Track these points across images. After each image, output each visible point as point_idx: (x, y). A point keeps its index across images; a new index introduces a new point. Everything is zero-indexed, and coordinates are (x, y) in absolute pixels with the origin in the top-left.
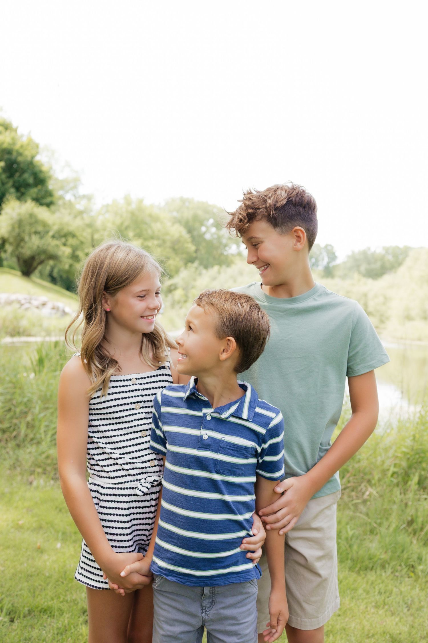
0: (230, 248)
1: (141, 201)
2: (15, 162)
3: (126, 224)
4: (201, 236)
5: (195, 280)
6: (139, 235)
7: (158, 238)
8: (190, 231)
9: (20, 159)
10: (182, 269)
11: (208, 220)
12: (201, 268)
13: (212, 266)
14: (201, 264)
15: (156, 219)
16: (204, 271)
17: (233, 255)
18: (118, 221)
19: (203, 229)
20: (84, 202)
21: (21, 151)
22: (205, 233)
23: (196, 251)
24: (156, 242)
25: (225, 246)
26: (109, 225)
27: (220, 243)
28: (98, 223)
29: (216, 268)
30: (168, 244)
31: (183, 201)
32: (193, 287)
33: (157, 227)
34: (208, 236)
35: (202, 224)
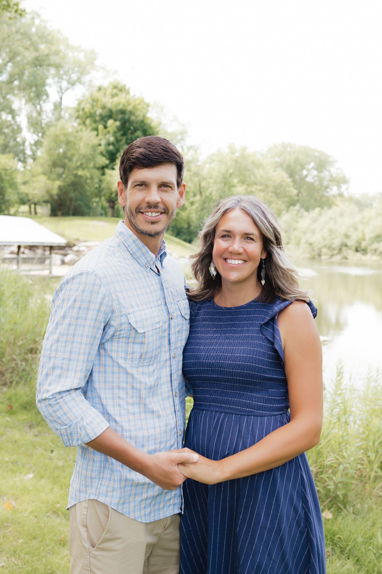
0: (331, 189)
1: (244, 149)
2: (128, 121)
3: (231, 171)
4: (303, 179)
5: (297, 222)
6: (242, 182)
7: (261, 184)
8: (291, 175)
9: (133, 118)
10: (284, 212)
11: (309, 164)
12: (303, 210)
13: (314, 208)
14: (302, 206)
15: (259, 166)
16: (306, 214)
17: (334, 196)
18: (223, 170)
19: (305, 172)
20: (192, 152)
21: (134, 111)
22: (306, 176)
23: (298, 195)
24: (259, 187)
25: (326, 188)
26: (215, 173)
27: (321, 185)
28: (205, 172)
29: (317, 210)
30: (271, 189)
31: (284, 146)
32: (295, 229)
33: (259, 173)
34: (309, 179)
35: (303, 167)
